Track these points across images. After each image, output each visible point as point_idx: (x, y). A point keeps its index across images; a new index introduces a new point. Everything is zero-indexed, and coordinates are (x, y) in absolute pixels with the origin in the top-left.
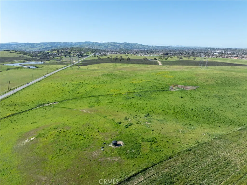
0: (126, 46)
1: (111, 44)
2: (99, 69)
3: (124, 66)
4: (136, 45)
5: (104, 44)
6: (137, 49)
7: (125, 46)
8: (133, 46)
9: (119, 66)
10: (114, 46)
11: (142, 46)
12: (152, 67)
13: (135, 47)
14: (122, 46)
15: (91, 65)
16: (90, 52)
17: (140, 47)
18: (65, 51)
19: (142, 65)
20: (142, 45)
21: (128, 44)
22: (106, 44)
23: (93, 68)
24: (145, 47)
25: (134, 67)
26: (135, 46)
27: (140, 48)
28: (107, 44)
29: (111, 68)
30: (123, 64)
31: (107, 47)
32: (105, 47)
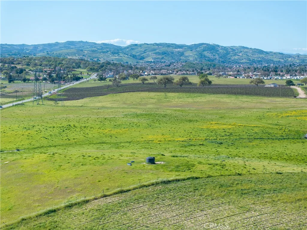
0: (206, 54)
1: (155, 50)
2: (115, 105)
3: (190, 100)
4: (241, 52)
5: (133, 49)
6: (242, 63)
7: (201, 56)
8: (228, 53)
9: (177, 100)
10: (164, 53)
11: (261, 56)
12: (275, 101)
13: (236, 57)
14: (191, 56)
15: (91, 98)
16: (85, 70)
17: (256, 57)
18: (6, 65)
19: (245, 96)
20: (261, 52)
21: (213, 48)
22: (139, 49)
23: (99, 105)
24: (270, 57)
25: (220, 102)
26: (235, 55)
27: (254, 61)
28: (143, 50)
29: (153, 104)
30: (188, 94)
31: (142, 58)
32: (134, 56)
